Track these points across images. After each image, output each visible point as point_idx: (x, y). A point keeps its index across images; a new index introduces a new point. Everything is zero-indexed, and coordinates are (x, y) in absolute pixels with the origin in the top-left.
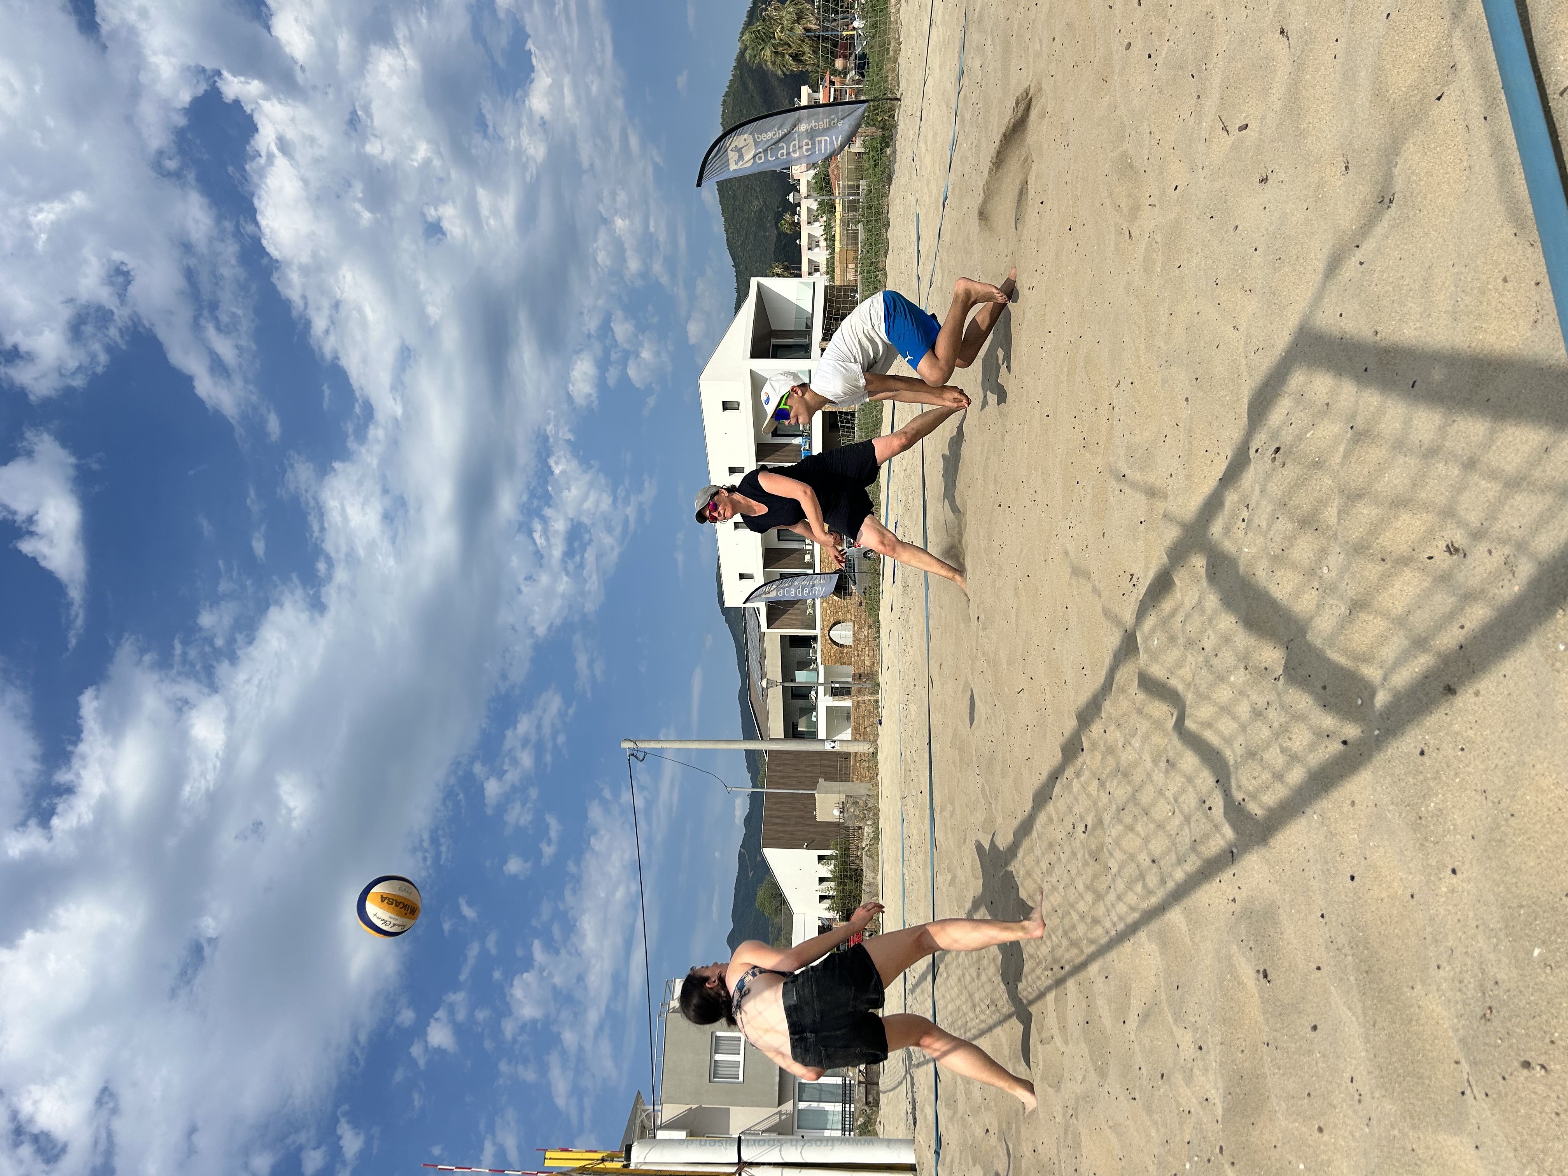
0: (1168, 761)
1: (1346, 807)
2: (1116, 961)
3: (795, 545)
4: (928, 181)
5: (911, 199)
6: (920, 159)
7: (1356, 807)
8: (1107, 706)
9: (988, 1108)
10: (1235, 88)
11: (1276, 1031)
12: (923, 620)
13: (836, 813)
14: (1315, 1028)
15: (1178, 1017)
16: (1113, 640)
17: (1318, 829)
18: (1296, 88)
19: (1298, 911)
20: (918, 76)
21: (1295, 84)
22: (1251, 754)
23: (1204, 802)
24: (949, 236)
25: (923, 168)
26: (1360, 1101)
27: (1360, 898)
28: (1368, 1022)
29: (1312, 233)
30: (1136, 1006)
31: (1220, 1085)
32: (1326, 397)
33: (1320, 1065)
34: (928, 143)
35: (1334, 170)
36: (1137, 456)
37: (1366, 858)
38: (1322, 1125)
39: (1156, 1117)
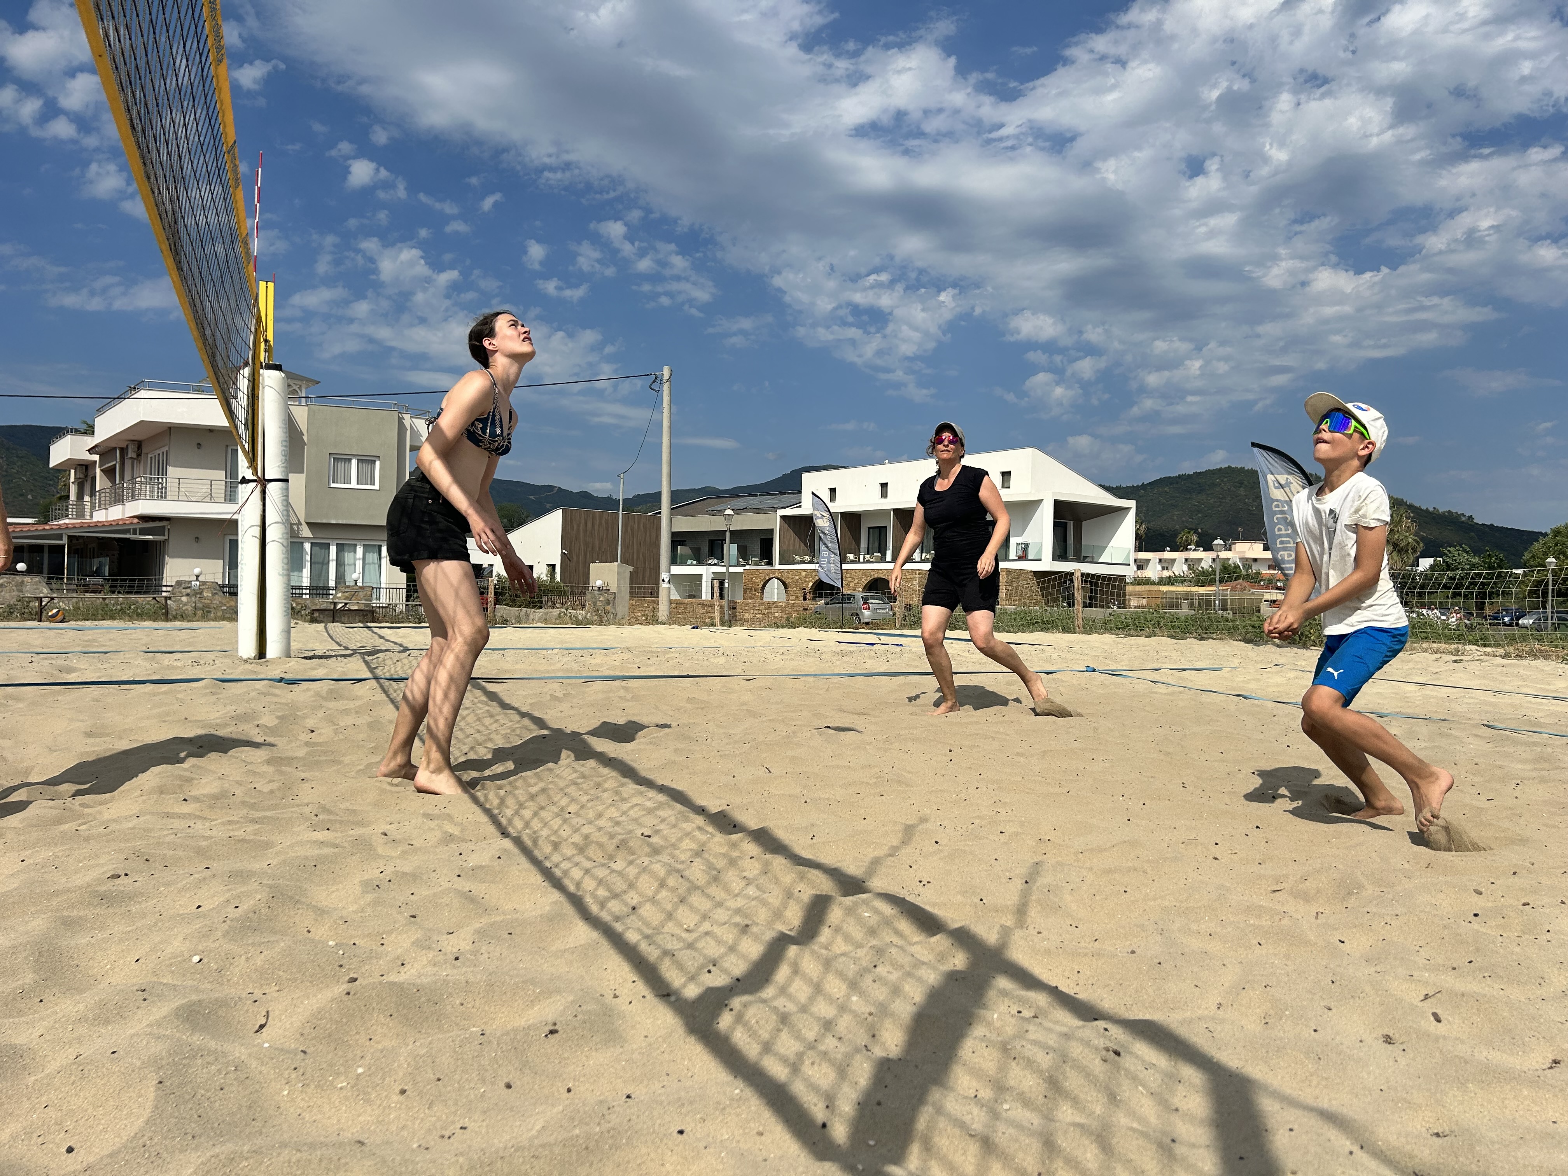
0: (747, 926)
1: (755, 1126)
2: (520, 867)
3: (863, 544)
4: (1258, 680)
5: (1236, 662)
6: (1278, 672)
7: (758, 1138)
8: (778, 862)
9: (336, 732)
10: (1478, 1010)
11: (498, 1043)
12: (812, 671)
13: (599, 583)
14: (509, 1086)
15: (481, 933)
16: (852, 868)
17: (725, 1093)
18: (1511, 1080)
19: (624, 1068)
21: (1514, 1078)
22: (784, 1019)
23: (714, 965)
24: (1208, 700)
25: (1270, 675)
26: (443, 1137)
27: (661, 1141)
28: (537, 1150)
29: (1357, 1096)
30: (479, 889)
31: (425, 980)
33: (472, 1092)
34: (1296, 680)
35: (1431, 1120)
36: (1051, 897)
37: (706, 1148)
38: (407, 1093)
39: (370, 910)
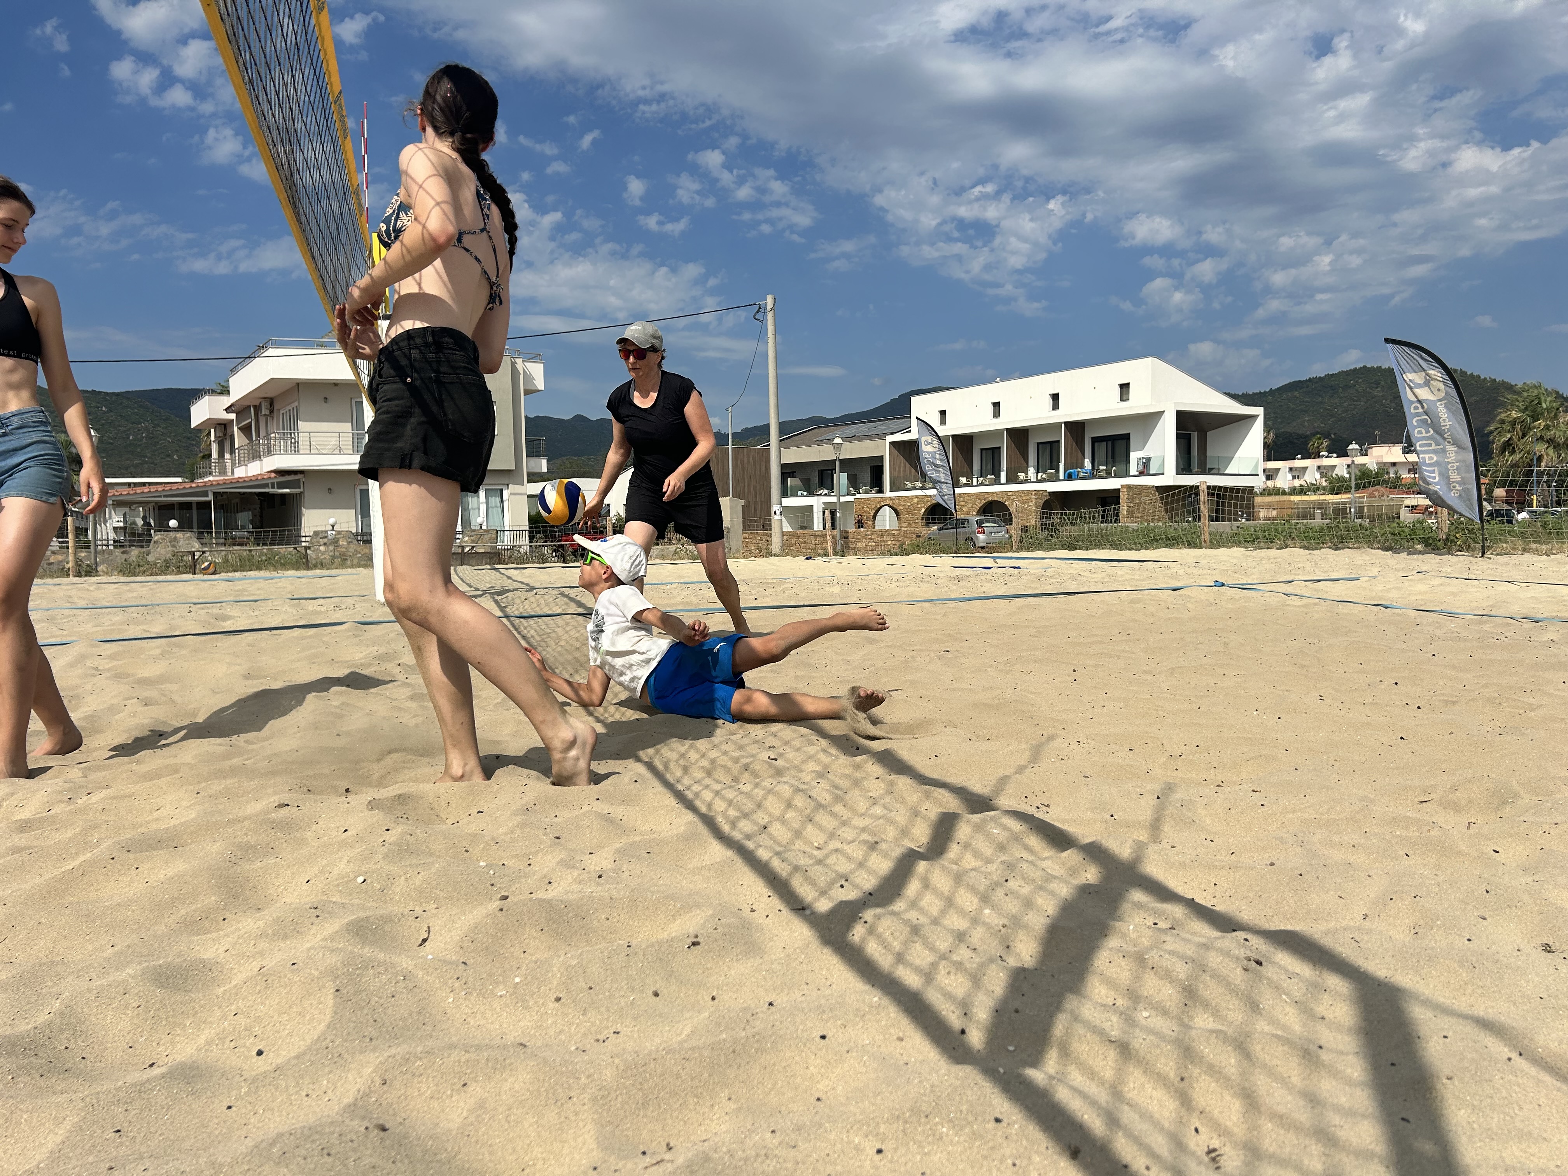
0: (877, 843)
1: (895, 1032)
2: (654, 791)
3: (976, 467)
4: (1399, 589)
5: (1374, 571)
6: (1420, 580)
7: (898, 1042)
8: (904, 782)
11: (644, 955)
12: (928, 596)
14: (656, 994)
15: (621, 852)
16: (978, 786)
17: (864, 1001)
19: (764, 978)
20: (1516, 575)
22: (917, 931)
23: (847, 880)
24: (1346, 611)
25: (1412, 583)
26: (598, 1040)
27: (805, 1045)
28: (687, 1053)
29: (1515, 1004)
30: (617, 811)
31: (572, 897)
32: (1331, 1016)
33: (622, 1000)
34: (1442, 587)
36: (1184, 811)
37: (848, 1052)
38: (562, 1001)
39: (518, 832)
